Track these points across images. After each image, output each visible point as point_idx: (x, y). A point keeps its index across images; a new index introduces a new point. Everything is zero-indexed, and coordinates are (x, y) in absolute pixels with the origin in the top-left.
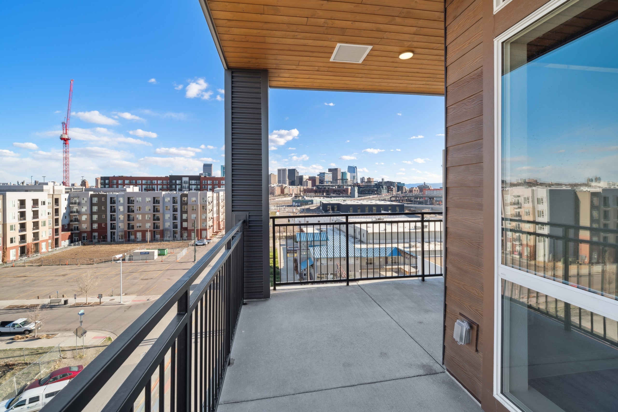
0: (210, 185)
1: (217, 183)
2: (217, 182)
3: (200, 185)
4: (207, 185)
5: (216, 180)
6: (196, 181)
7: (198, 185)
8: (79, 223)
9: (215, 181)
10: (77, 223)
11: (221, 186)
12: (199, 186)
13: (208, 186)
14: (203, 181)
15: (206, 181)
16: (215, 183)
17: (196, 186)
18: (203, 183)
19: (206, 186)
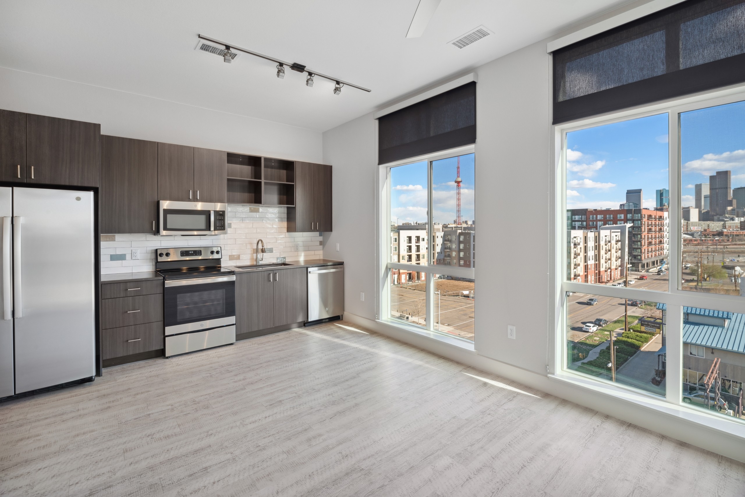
0: (600, 220)
1: (612, 218)
2: (612, 216)
3: (586, 221)
4: (597, 220)
5: (610, 214)
6: (581, 217)
7: (584, 221)
8: (450, 259)
9: (608, 216)
10: (449, 258)
11: (618, 222)
12: (585, 223)
13: (598, 222)
14: (591, 216)
15: (595, 216)
16: (608, 219)
17: (581, 223)
18: (591, 219)
19: (595, 223)
